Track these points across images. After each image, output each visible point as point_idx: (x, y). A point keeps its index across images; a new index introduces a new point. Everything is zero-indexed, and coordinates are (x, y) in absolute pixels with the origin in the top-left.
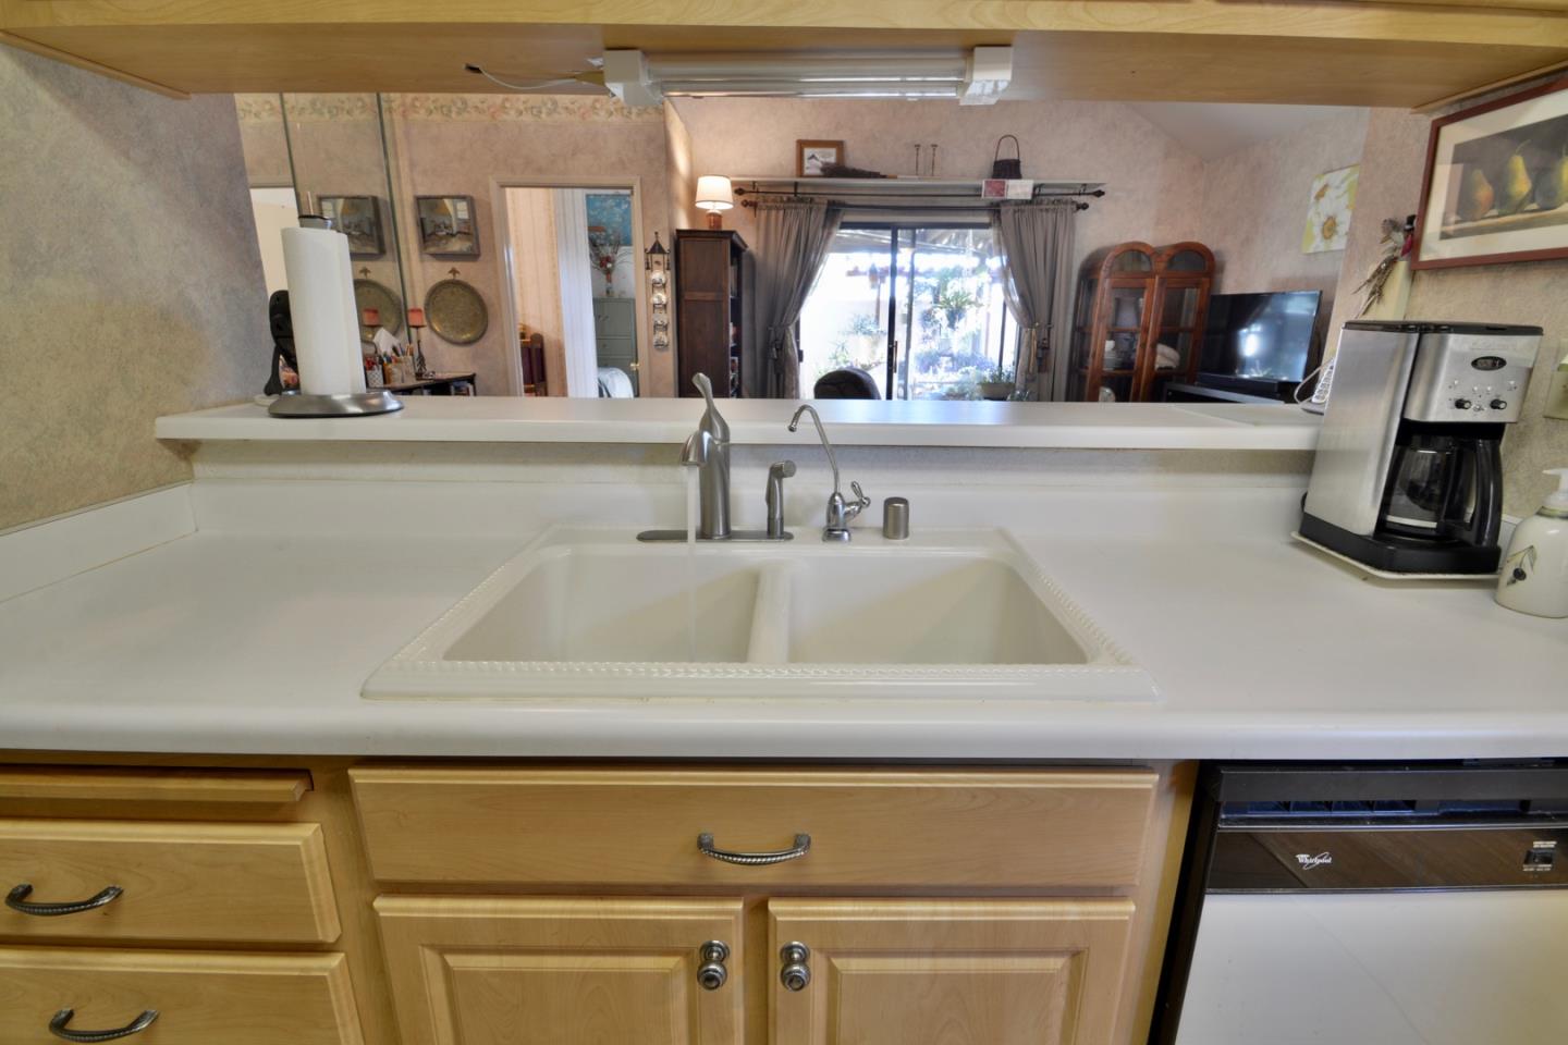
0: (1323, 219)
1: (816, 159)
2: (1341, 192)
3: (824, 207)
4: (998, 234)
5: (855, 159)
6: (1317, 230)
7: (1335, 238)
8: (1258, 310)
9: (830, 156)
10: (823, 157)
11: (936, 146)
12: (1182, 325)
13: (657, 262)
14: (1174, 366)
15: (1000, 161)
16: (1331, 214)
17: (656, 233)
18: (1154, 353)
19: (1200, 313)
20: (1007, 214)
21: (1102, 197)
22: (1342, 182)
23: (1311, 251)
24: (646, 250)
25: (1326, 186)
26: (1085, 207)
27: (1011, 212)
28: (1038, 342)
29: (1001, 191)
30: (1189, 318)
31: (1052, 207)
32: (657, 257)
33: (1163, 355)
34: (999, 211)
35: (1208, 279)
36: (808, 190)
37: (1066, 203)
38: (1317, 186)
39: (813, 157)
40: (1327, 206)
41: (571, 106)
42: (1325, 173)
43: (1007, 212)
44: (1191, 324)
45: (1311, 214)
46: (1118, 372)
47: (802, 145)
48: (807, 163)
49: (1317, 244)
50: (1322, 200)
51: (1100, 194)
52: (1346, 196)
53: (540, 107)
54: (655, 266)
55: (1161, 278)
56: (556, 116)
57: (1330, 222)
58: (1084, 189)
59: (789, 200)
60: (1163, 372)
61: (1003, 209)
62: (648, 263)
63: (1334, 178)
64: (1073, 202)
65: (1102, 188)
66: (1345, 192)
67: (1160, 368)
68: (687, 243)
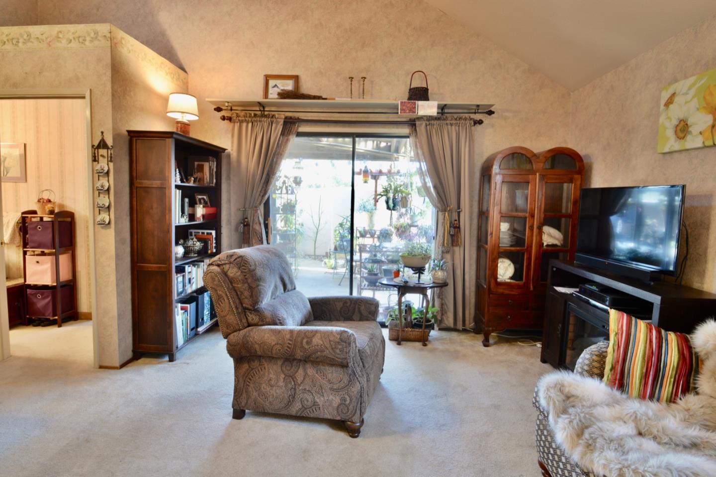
0: (675, 122)
1: (278, 87)
2: (689, 97)
3: (282, 121)
4: (416, 142)
5: (307, 87)
6: (670, 133)
7: (689, 137)
8: (622, 201)
9: (289, 86)
10: (283, 86)
11: (365, 78)
12: (564, 211)
13: (103, 156)
14: (559, 244)
15: (414, 88)
16: (682, 117)
17: (102, 133)
18: (540, 232)
19: (575, 203)
20: (421, 127)
21: (493, 115)
22: (689, 89)
23: (666, 150)
24: (93, 146)
25: (674, 94)
26: (480, 122)
27: (424, 125)
28: (451, 223)
29: (413, 109)
30: (567, 207)
31: (454, 122)
32: (103, 152)
33: (550, 235)
34: (415, 125)
35: (580, 176)
36: (273, 109)
37: (466, 119)
38: (665, 95)
39: (276, 86)
40: (676, 112)
41: (40, 37)
42: (670, 84)
43: (421, 124)
44: (570, 211)
45: (662, 119)
46: (512, 248)
47: (267, 78)
48: (271, 90)
49: (672, 144)
50: (671, 106)
51: (491, 113)
52: (696, 100)
53: (18, 39)
54: (101, 158)
55: (540, 175)
56: (29, 44)
57: (682, 123)
58: (478, 108)
59: (255, 115)
60: (550, 248)
61: (417, 123)
62: (95, 157)
63: (682, 86)
64: (471, 119)
65: (492, 109)
66: (693, 97)
67: (547, 246)
68: (138, 141)
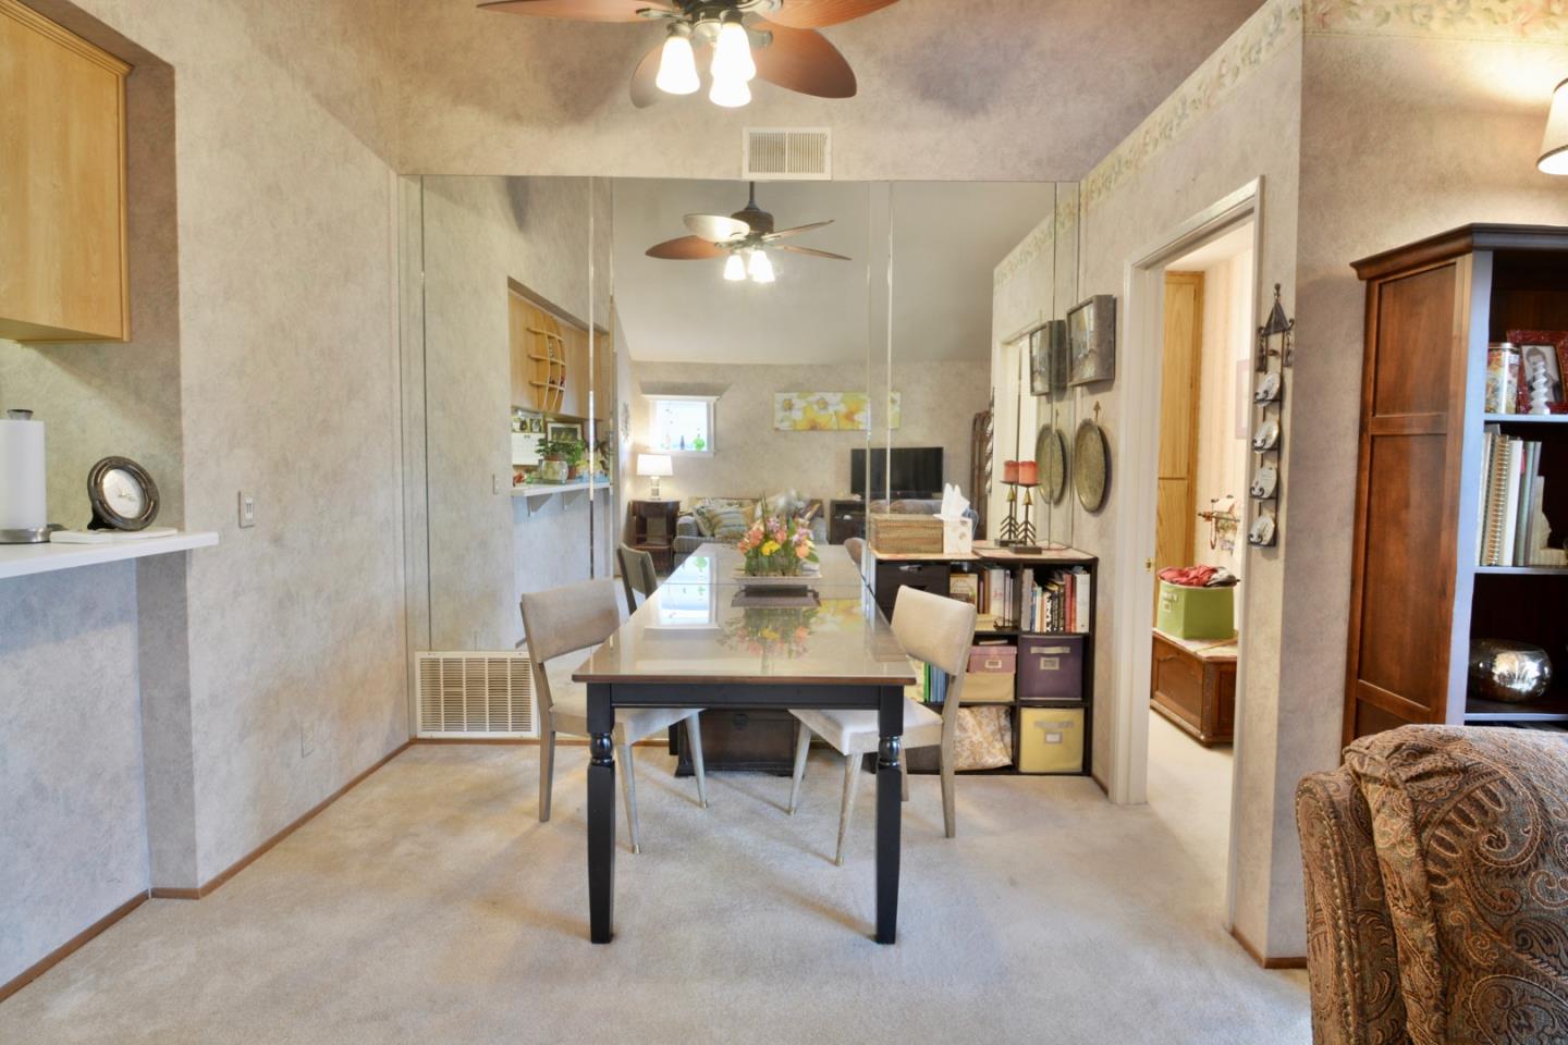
13: (1275, 353)
17: (1278, 286)
24: (1260, 330)
32: (1273, 341)
41: (1197, 95)
53: (1172, 122)
62: (1262, 358)
68: (1386, 289)
